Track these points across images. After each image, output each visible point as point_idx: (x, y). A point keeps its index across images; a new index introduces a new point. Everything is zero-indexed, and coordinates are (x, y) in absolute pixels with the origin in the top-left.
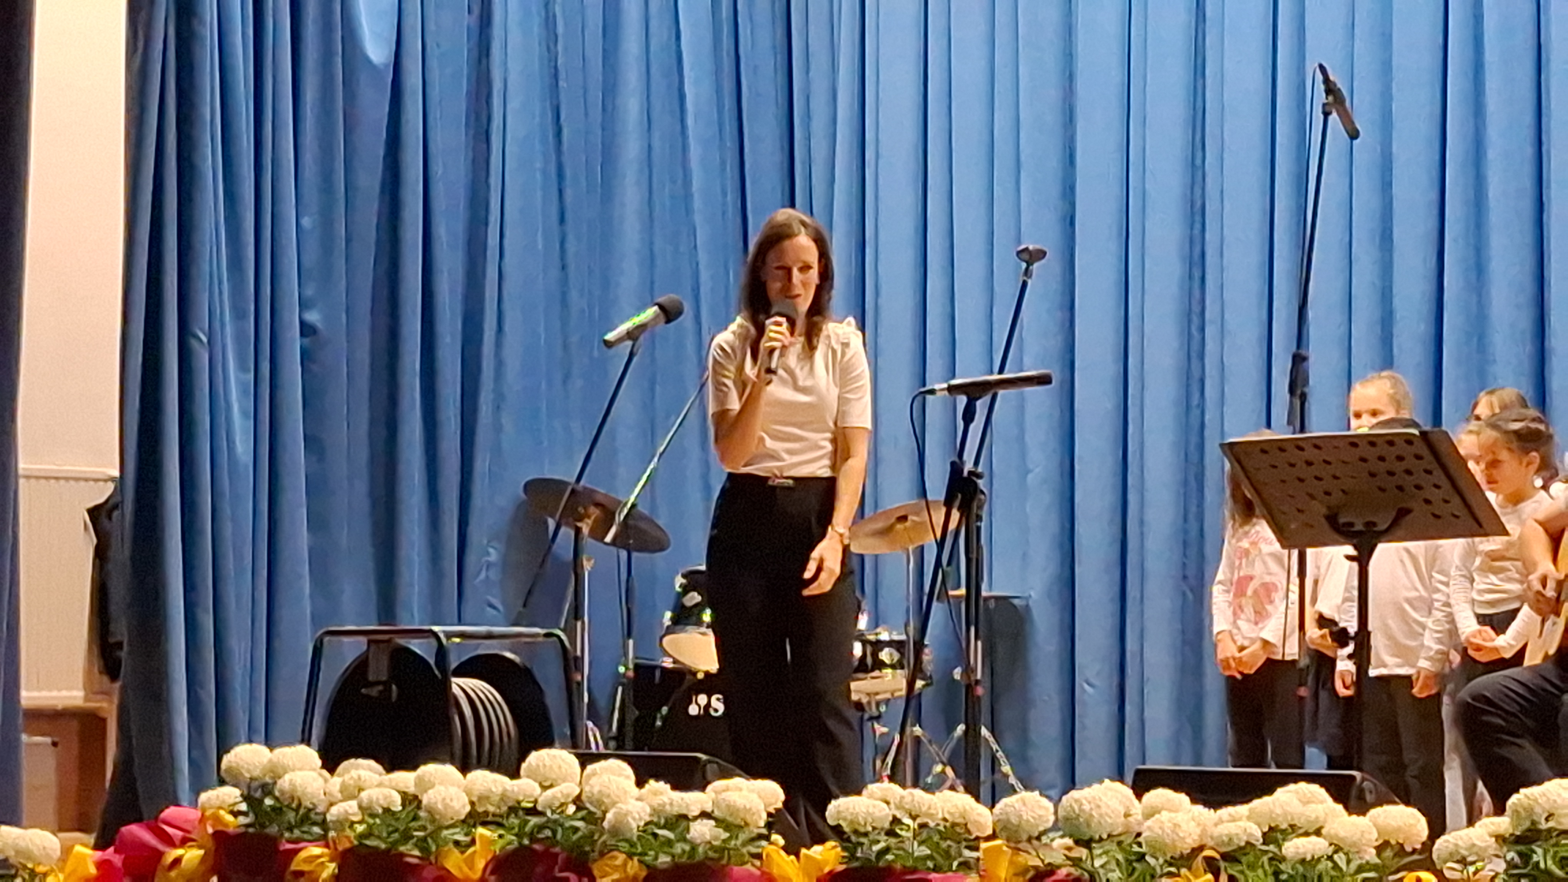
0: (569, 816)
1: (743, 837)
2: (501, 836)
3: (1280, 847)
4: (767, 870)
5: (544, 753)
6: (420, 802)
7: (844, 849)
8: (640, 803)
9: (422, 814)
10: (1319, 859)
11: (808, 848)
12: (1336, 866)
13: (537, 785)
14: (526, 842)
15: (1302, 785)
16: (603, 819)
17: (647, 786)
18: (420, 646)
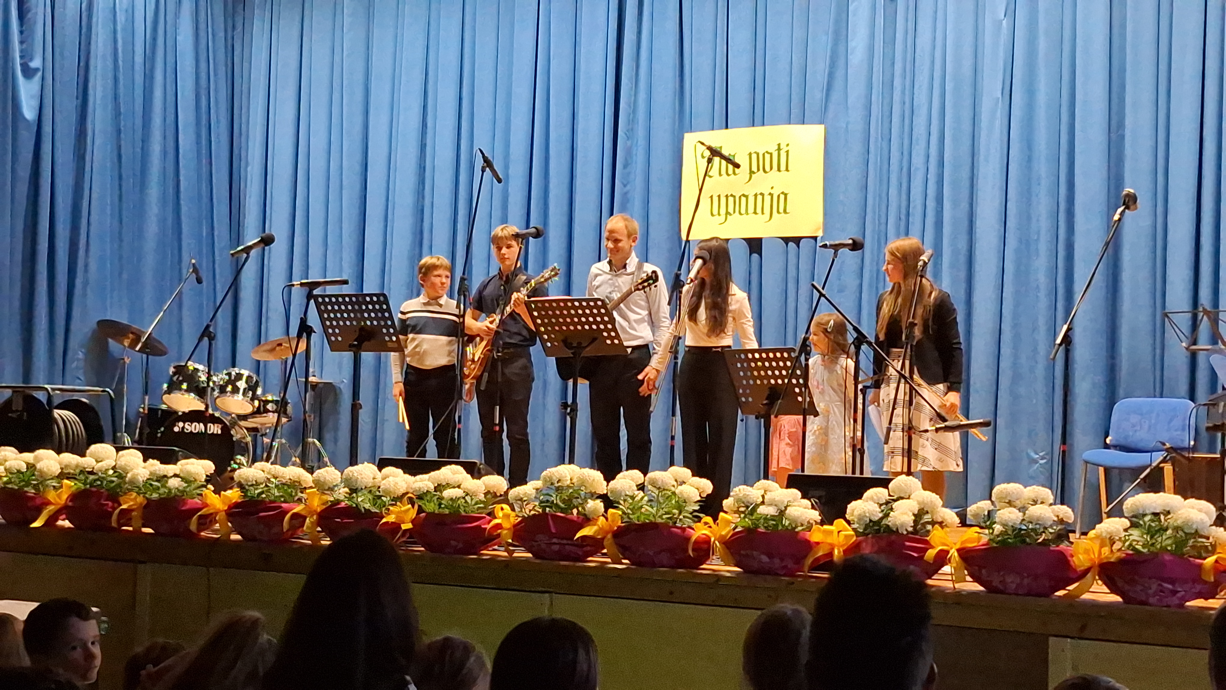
0: (109, 476)
1: (193, 486)
2: (75, 484)
3: (441, 492)
4: (204, 501)
5: (98, 446)
6: (36, 468)
7: (242, 492)
8: (144, 470)
9: (36, 473)
10: (459, 498)
11: (225, 491)
12: (466, 502)
13: (94, 460)
14: (88, 486)
15: (453, 466)
16: (126, 477)
17: (148, 462)
18: (39, 395)
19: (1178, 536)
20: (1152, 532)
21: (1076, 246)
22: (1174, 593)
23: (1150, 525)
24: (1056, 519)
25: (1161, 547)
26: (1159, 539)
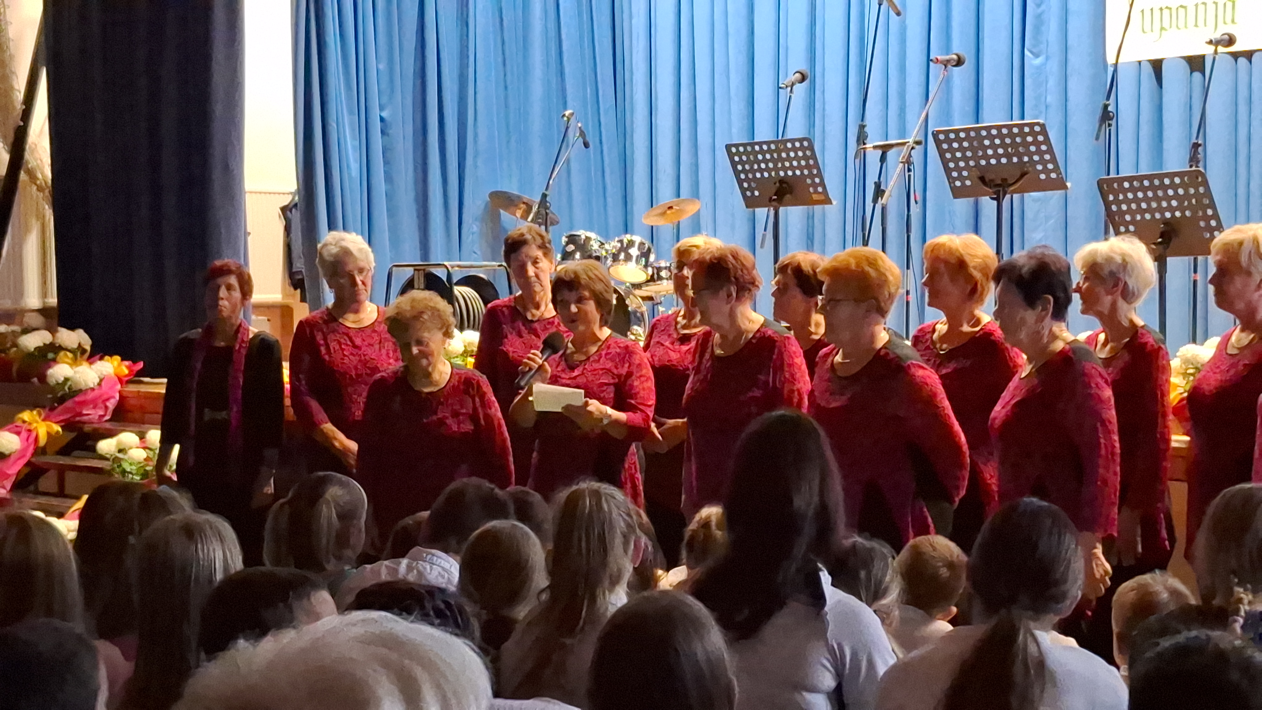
18: (437, 271)
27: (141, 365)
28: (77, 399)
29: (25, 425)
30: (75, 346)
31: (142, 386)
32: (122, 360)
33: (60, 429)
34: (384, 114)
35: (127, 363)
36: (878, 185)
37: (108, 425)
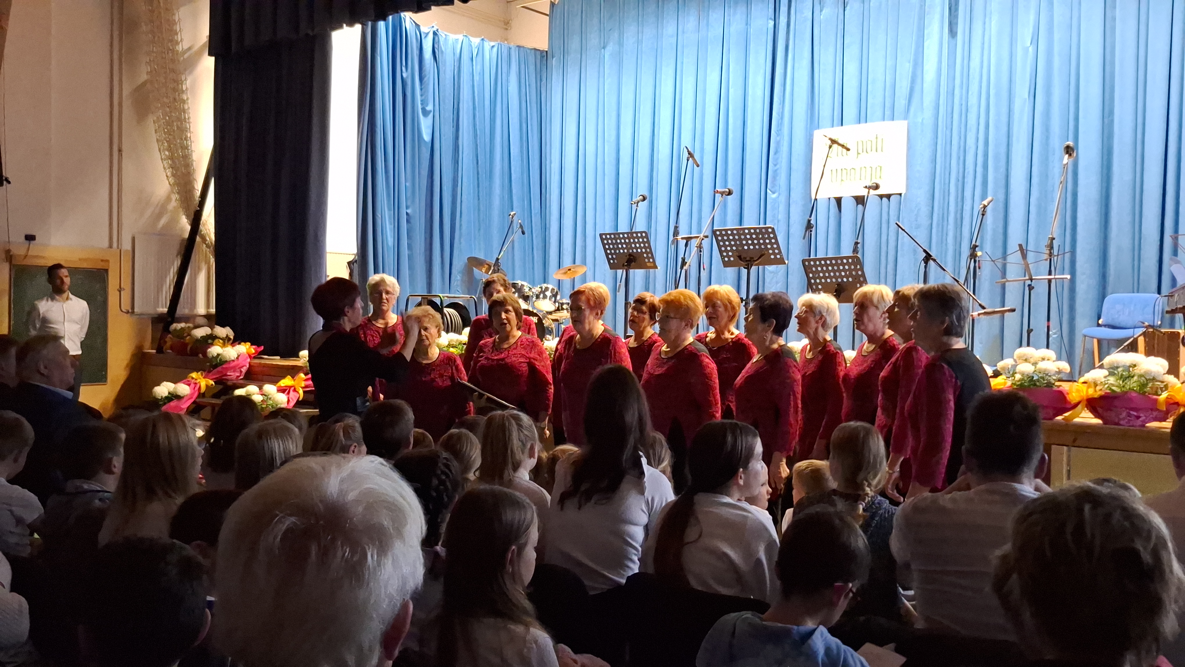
18: (436, 300)
19: (1142, 381)
20: (1124, 378)
21: (1079, 194)
22: (1138, 417)
23: (1122, 375)
24: (1058, 370)
25: (1129, 389)
26: (1128, 383)
27: (262, 348)
28: (224, 366)
29: (193, 381)
30: (225, 336)
31: (263, 360)
32: (251, 345)
33: (213, 383)
34: (409, 211)
35: (254, 347)
36: (683, 260)
37: (242, 382)
